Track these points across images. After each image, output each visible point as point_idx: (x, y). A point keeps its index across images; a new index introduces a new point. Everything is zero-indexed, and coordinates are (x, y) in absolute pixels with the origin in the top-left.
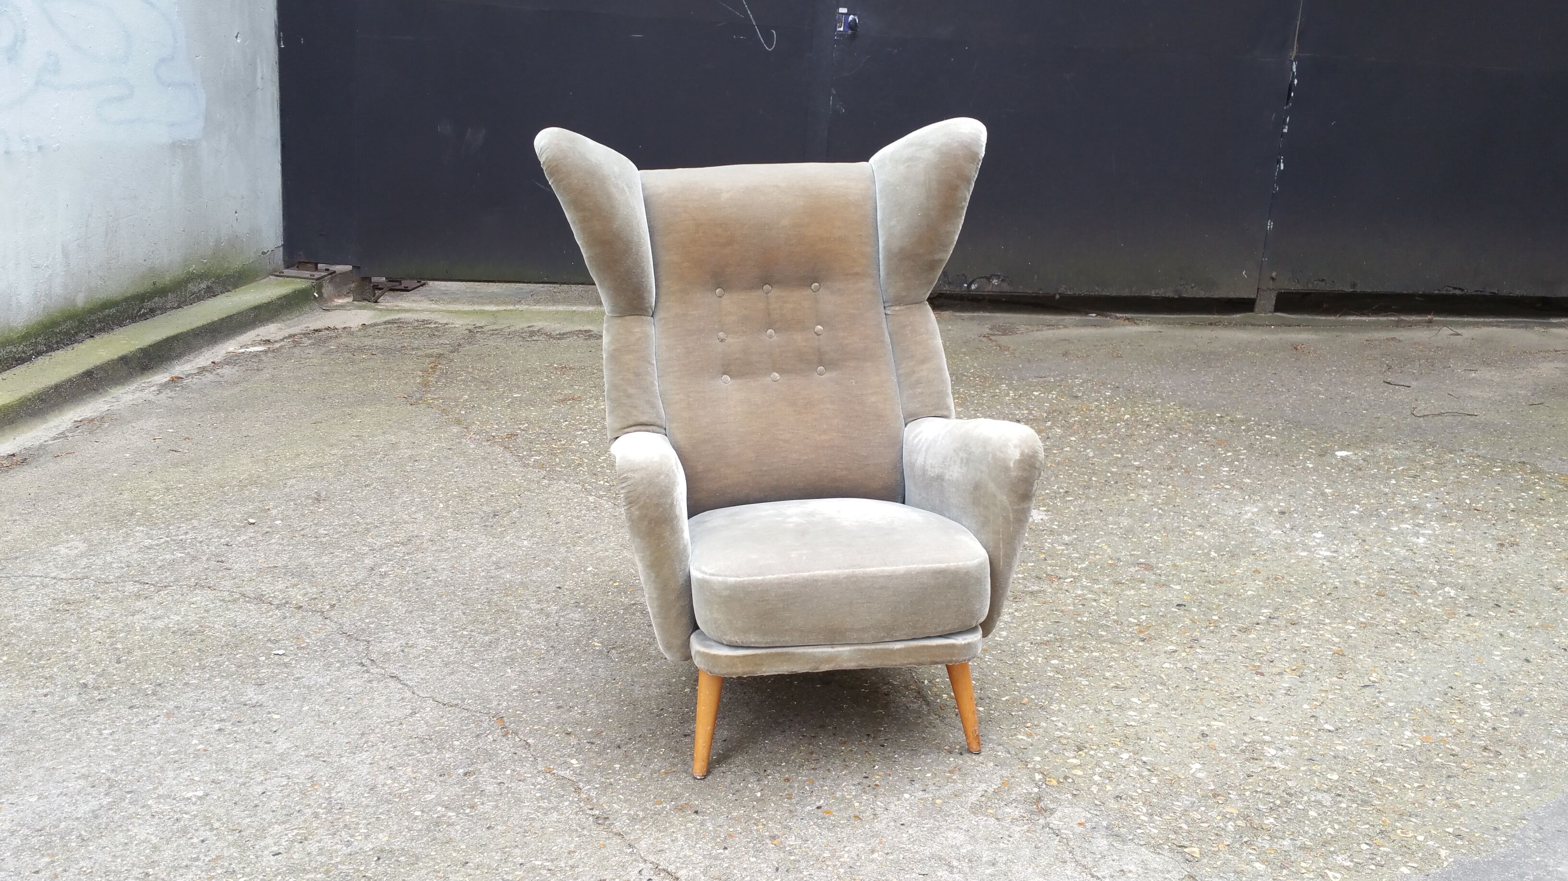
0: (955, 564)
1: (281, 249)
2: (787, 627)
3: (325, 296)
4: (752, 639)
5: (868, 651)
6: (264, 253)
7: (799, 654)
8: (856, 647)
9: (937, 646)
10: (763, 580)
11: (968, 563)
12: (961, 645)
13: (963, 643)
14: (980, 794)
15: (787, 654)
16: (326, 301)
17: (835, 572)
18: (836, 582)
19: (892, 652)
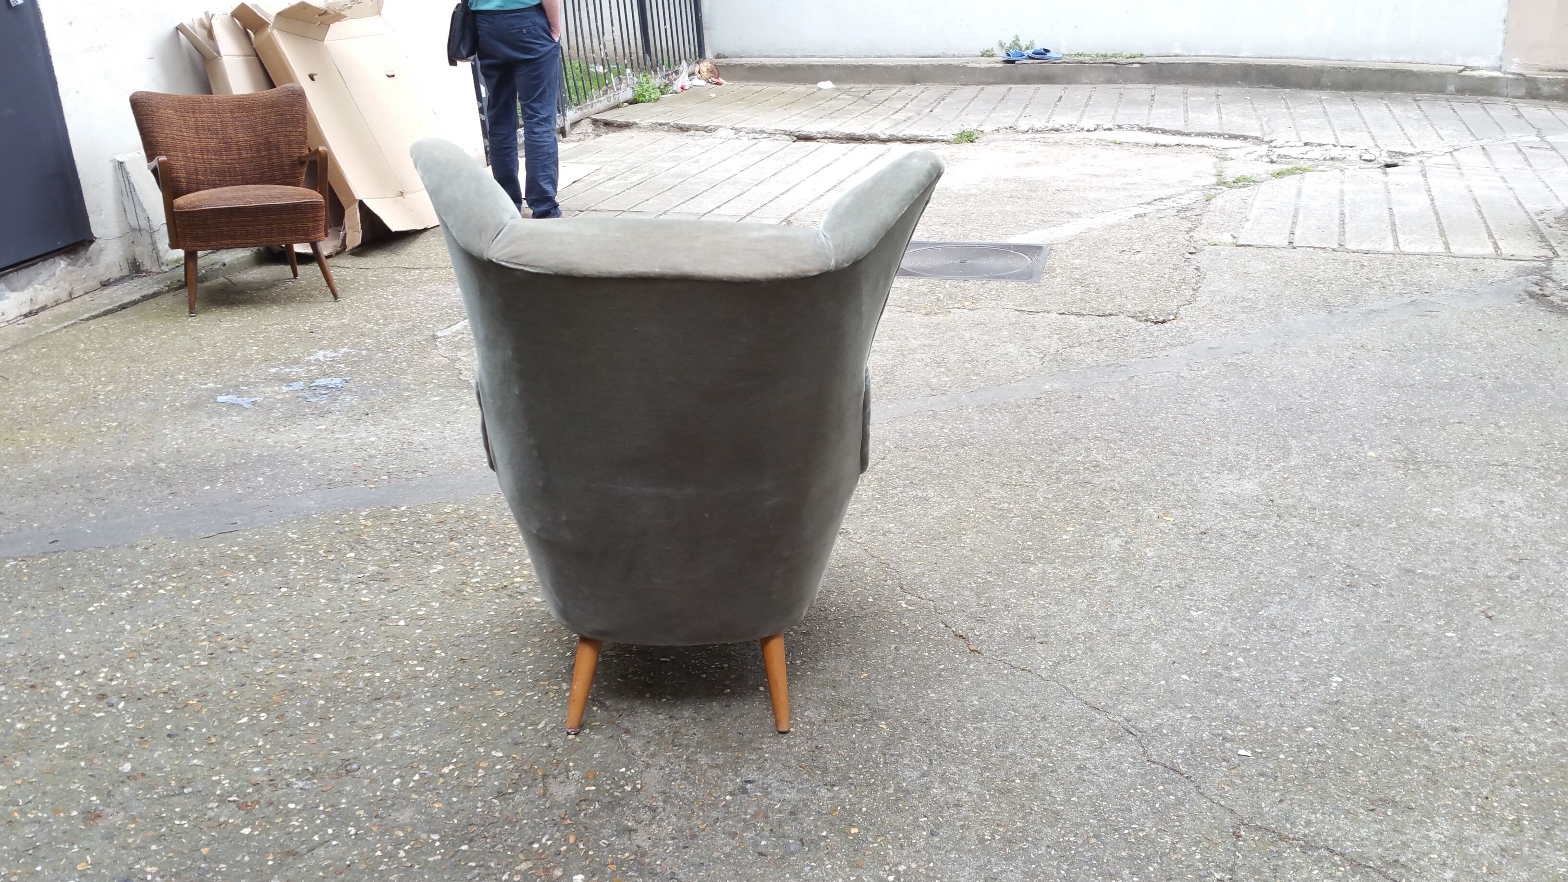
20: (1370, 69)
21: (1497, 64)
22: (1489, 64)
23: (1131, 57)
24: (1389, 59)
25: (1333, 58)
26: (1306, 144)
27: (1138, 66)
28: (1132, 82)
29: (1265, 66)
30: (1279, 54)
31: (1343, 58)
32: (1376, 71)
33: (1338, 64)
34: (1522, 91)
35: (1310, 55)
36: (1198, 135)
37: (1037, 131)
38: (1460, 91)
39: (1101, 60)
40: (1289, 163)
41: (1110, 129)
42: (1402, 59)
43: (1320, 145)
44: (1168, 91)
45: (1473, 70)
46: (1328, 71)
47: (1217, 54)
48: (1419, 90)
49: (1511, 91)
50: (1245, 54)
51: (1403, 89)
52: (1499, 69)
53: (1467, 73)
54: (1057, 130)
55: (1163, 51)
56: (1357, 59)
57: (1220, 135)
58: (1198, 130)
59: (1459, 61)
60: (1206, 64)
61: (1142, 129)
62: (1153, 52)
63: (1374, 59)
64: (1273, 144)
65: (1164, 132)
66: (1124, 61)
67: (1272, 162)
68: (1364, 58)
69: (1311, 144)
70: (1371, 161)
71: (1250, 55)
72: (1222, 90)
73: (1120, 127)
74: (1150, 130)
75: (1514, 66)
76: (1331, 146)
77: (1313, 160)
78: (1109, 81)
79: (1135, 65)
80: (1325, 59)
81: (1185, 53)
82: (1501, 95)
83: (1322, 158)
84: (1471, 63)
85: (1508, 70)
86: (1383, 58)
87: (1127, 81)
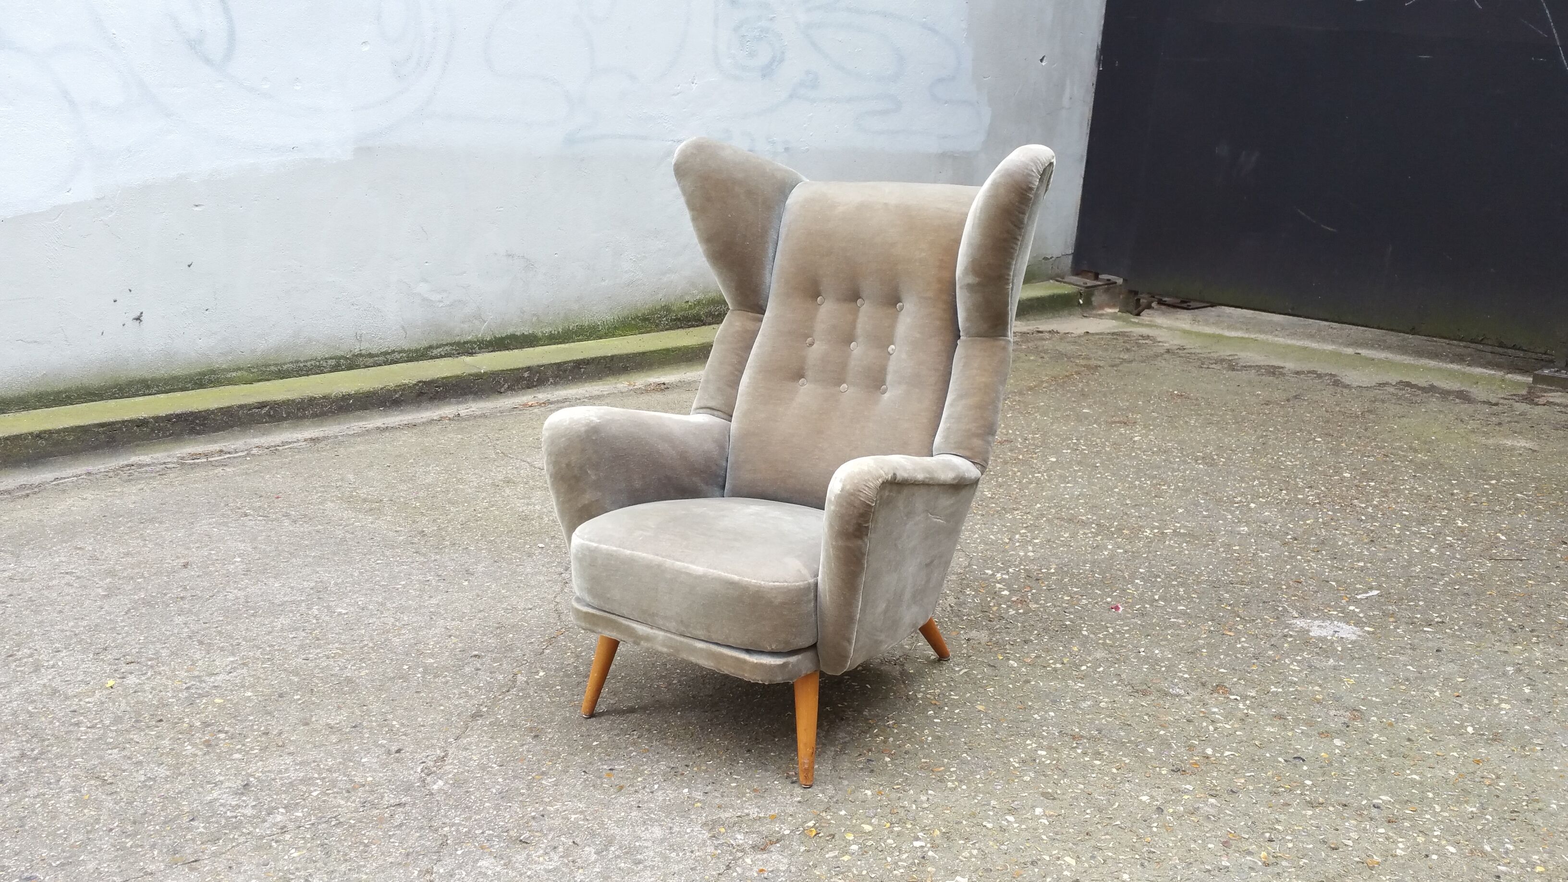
0: (749, 580)
1: (1071, 257)
2: (609, 596)
3: (1095, 304)
4: (588, 599)
5: (677, 641)
6: (1046, 259)
7: (624, 625)
8: (669, 635)
9: (732, 657)
10: (596, 548)
11: (762, 583)
12: (753, 663)
13: (755, 661)
14: (739, 814)
15: (615, 622)
16: (1094, 308)
17: (650, 556)
18: (648, 566)
19: (695, 650)
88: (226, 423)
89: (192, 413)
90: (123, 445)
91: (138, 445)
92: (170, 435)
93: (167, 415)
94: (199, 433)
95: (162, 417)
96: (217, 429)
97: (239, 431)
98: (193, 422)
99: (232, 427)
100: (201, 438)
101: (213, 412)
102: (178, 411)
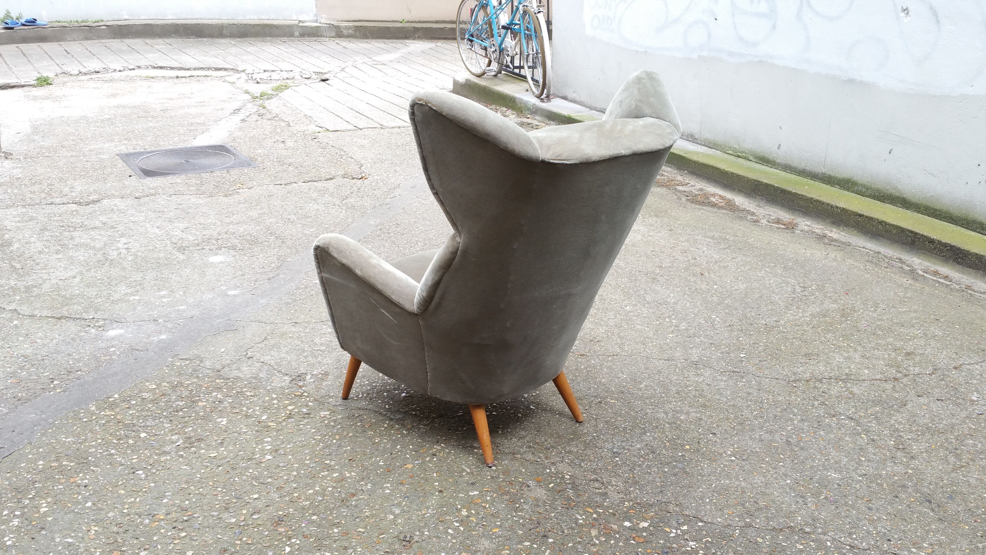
20: (250, 25)
21: (315, 18)
22: (311, 19)
23: (95, 22)
24: (256, 18)
25: (224, 18)
26: (265, 71)
27: (104, 27)
28: (103, 38)
29: (187, 24)
30: (191, 17)
31: (229, 18)
32: (254, 25)
33: (231, 22)
34: (333, 34)
35: (210, 17)
36: (195, 69)
37: (85, 74)
38: (302, 35)
39: (76, 24)
40: (267, 83)
41: (134, 69)
42: (263, 17)
43: (273, 71)
44: (137, 43)
45: (303, 23)
46: (226, 27)
47: (152, 18)
48: (280, 36)
49: (328, 34)
50: (170, 17)
51: (271, 35)
52: (316, 21)
53: (301, 24)
54: (98, 72)
55: (116, 17)
56: (239, 18)
57: (208, 69)
58: (193, 66)
59: (295, 18)
60: (150, 24)
61: (154, 68)
62: (110, 18)
63: (247, 18)
64: (246, 72)
65: (172, 68)
66: (94, 25)
67: (258, 83)
68: (242, 18)
69: (268, 71)
70: (308, 78)
71: (173, 18)
72: (168, 41)
73: (139, 67)
74: (161, 68)
75: (324, 20)
76: (279, 72)
77: (278, 80)
78: (87, 39)
79: (102, 27)
80: (219, 19)
81: (131, 18)
82: (324, 37)
83: (282, 79)
84: (301, 19)
85: (322, 22)
86: (252, 17)
87: (99, 37)
88: (976, 265)
89: (959, 249)
90: (917, 249)
91: (924, 253)
92: (943, 256)
93: (945, 243)
94: (959, 263)
95: (943, 243)
96: (970, 267)
97: (982, 275)
98: (958, 254)
99: (979, 269)
100: (958, 267)
101: (971, 254)
102: (953, 244)
